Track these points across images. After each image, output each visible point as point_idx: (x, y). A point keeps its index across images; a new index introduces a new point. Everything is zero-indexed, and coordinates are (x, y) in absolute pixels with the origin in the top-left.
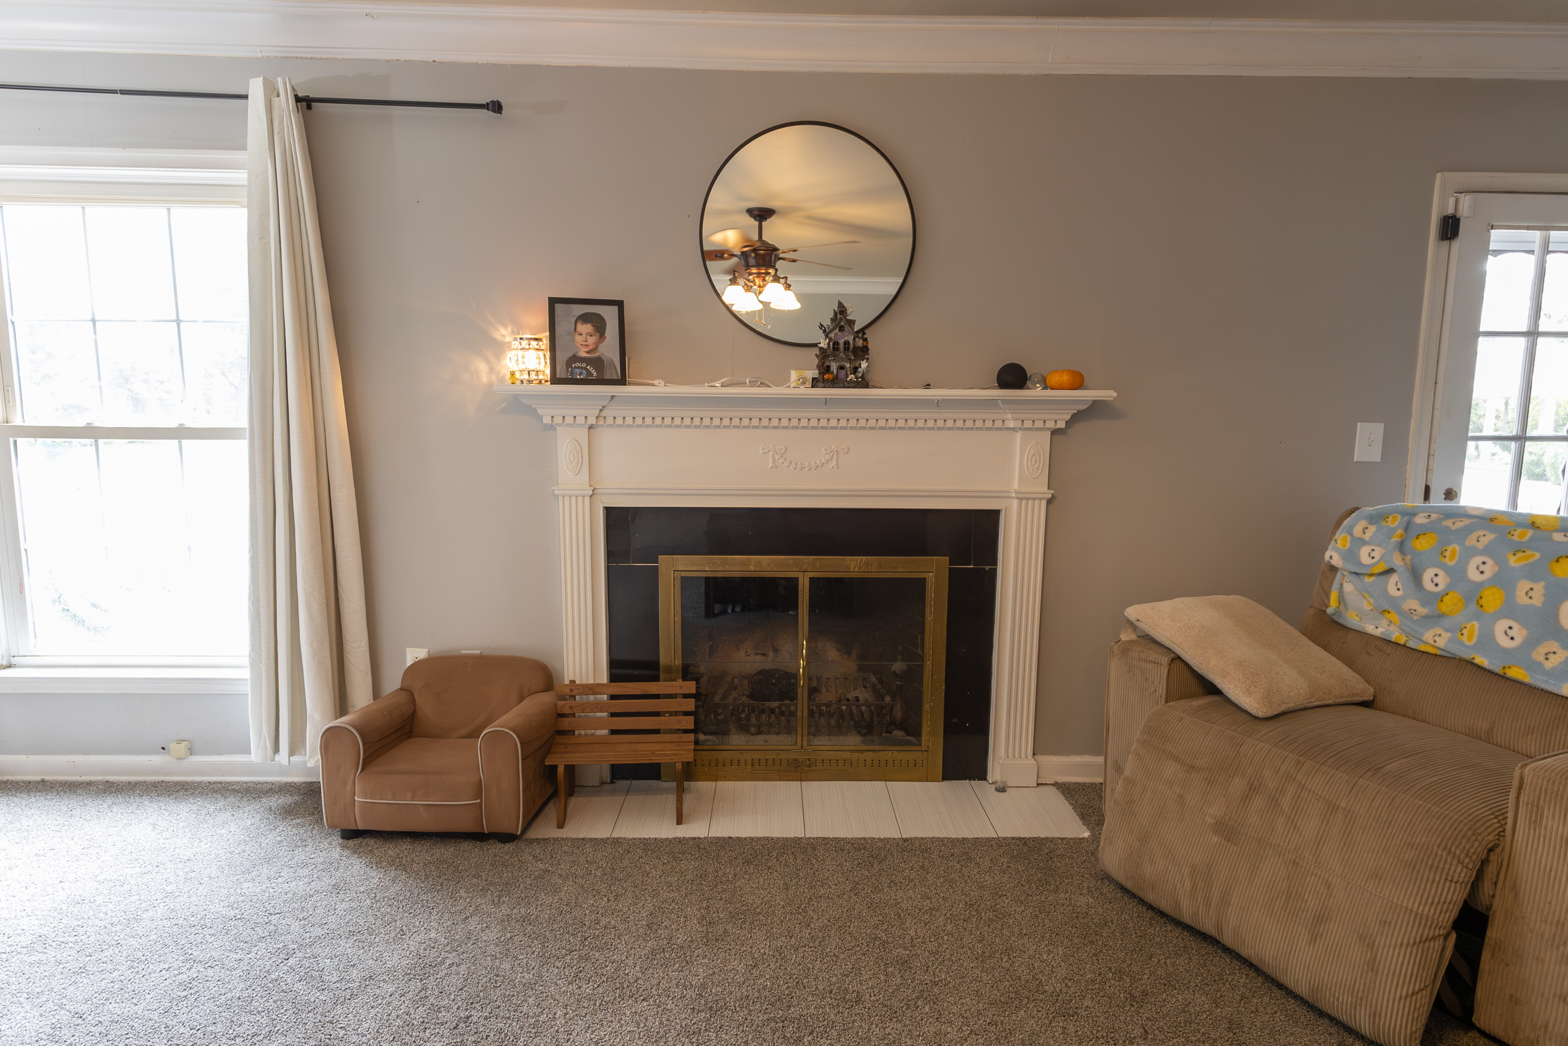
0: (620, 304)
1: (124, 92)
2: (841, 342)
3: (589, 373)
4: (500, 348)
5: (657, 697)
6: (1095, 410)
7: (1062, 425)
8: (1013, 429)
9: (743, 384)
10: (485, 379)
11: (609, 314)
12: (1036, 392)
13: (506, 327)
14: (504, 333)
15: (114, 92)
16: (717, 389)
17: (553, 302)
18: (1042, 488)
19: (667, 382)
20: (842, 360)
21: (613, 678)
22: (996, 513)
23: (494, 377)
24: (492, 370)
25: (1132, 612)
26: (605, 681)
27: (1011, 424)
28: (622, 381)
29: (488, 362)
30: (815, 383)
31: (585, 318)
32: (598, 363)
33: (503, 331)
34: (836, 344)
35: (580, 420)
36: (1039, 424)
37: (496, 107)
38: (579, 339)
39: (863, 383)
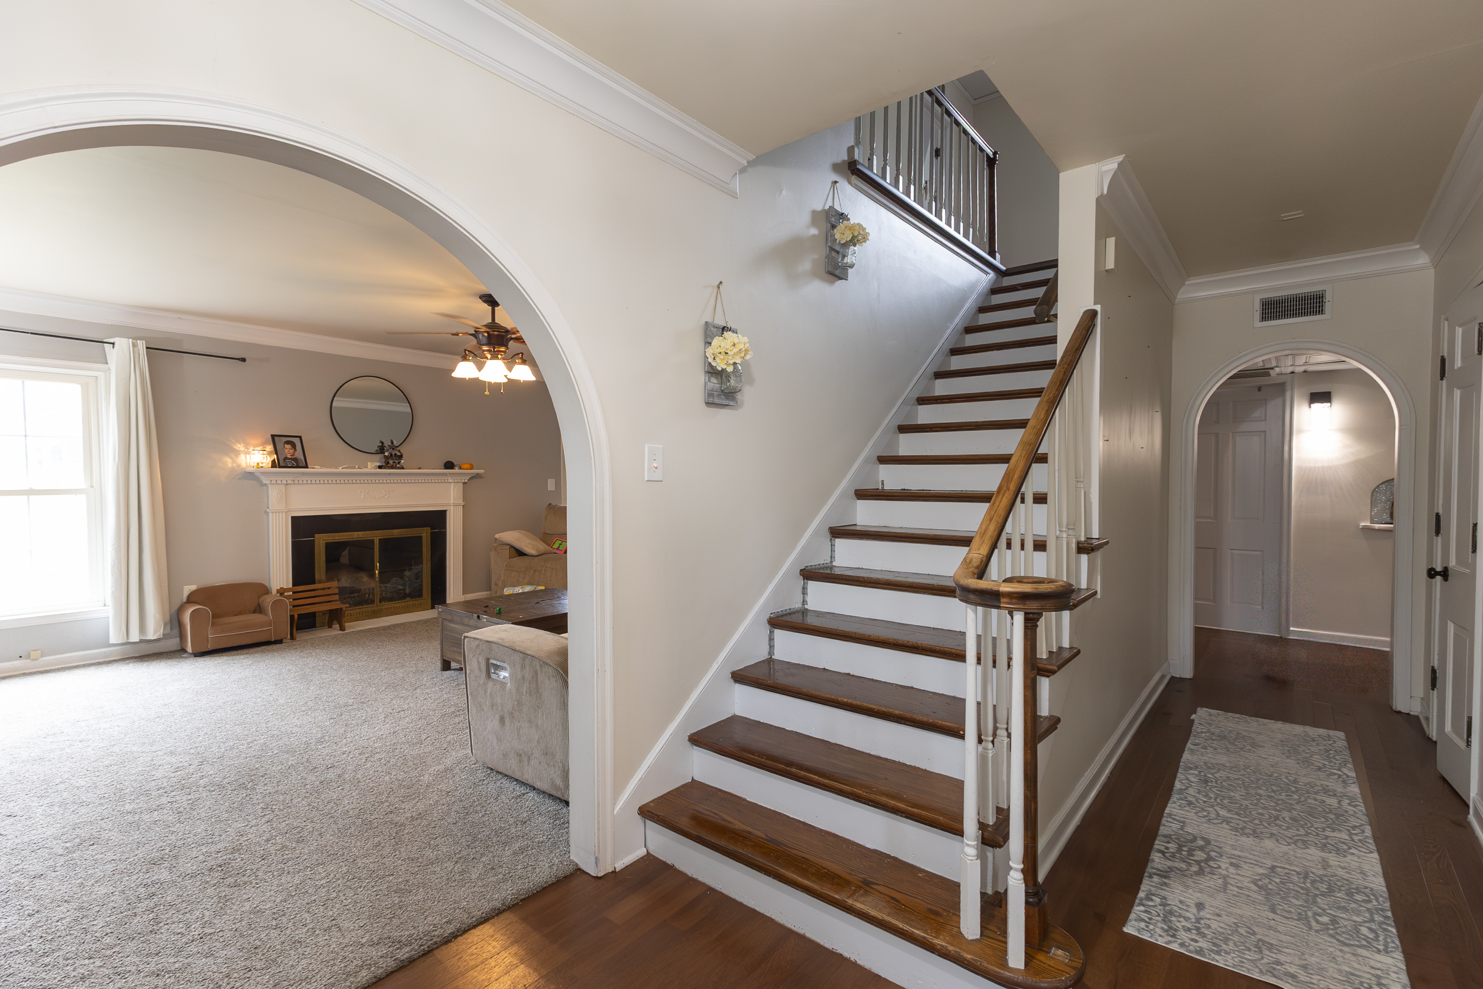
0: (300, 437)
1: (31, 333)
2: (393, 453)
3: (293, 464)
4: (237, 453)
5: (314, 590)
6: (478, 476)
7: (466, 481)
8: (451, 483)
9: (354, 468)
10: (230, 465)
11: (297, 441)
12: (456, 470)
13: (240, 444)
14: (240, 447)
15: (28, 333)
16: (340, 470)
17: (273, 436)
18: (461, 502)
19: (322, 466)
20: (395, 460)
21: (294, 585)
22: (445, 511)
23: (235, 465)
24: (234, 462)
25: (497, 536)
26: (291, 587)
27: (450, 481)
28: (306, 467)
29: (232, 458)
30: (380, 467)
31: (287, 443)
32: (296, 460)
33: (239, 446)
34: (391, 454)
35: (283, 482)
36: (459, 481)
37: (243, 360)
38: (286, 451)
39: (402, 468)
